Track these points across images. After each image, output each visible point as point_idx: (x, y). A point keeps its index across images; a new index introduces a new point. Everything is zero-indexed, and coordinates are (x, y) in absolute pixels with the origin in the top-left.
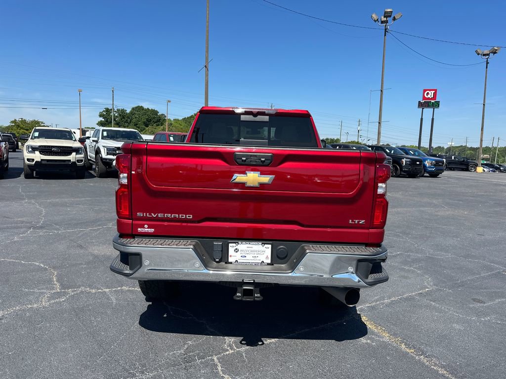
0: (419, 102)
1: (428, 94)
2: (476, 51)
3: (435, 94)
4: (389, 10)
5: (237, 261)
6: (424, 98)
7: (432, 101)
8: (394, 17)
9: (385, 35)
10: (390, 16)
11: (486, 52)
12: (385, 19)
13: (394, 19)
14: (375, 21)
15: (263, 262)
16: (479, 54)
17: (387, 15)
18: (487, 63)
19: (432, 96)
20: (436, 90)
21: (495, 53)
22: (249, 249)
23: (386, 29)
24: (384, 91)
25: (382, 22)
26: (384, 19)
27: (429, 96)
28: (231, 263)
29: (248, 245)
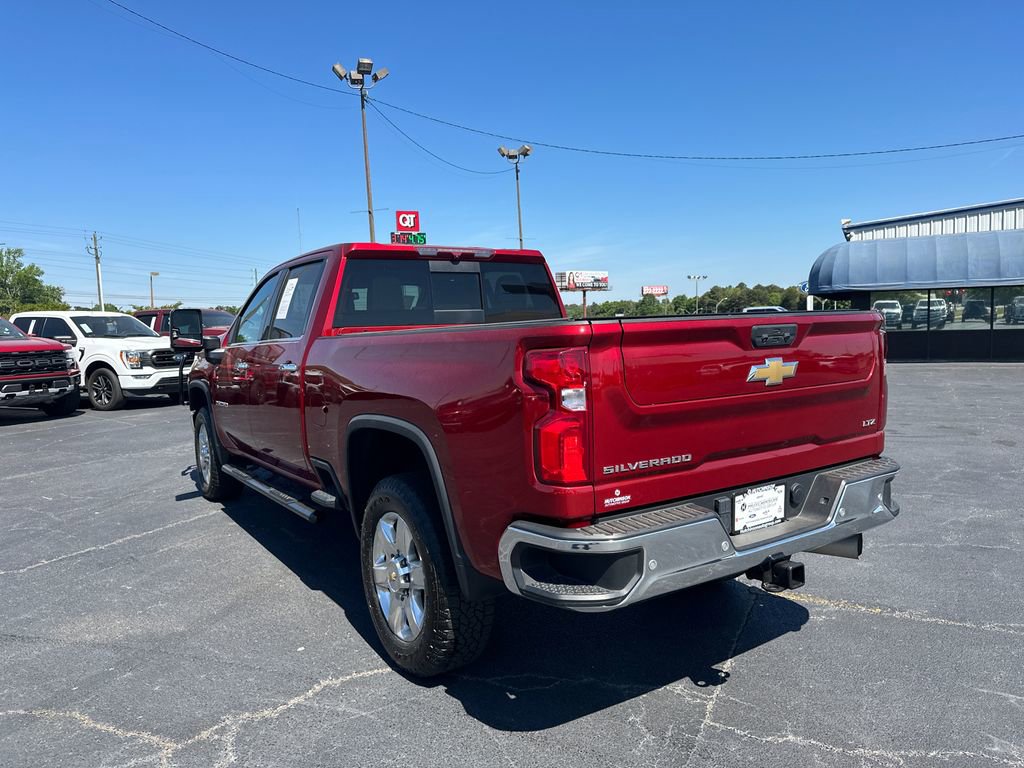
0: (392, 233)
1: (404, 219)
2: (499, 150)
3: (416, 220)
4: (366, 61)
5: (745, 527)
6: (400, 227)
7: (413, 233)
8: (375, 75)
9: (363, 107)
10: (369, 73)
11: (513, 152)
12: (360, 77)
13: (375, 78)
14: (341, 78)
15: (776, 519)
16: (503, 155)
17: (364, 70)
18: (517, 171)
19: (412, 224)
20: (416, 213)
21: (525, 154)
22: (760, 499)
23: (362, 96)
24: (374, 213)
25: (354, 82)
26: (355, 75)
27: (407, 224)
28: (738, 533)
29: (760, 494)
